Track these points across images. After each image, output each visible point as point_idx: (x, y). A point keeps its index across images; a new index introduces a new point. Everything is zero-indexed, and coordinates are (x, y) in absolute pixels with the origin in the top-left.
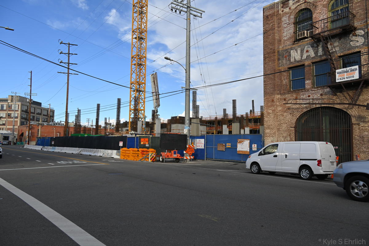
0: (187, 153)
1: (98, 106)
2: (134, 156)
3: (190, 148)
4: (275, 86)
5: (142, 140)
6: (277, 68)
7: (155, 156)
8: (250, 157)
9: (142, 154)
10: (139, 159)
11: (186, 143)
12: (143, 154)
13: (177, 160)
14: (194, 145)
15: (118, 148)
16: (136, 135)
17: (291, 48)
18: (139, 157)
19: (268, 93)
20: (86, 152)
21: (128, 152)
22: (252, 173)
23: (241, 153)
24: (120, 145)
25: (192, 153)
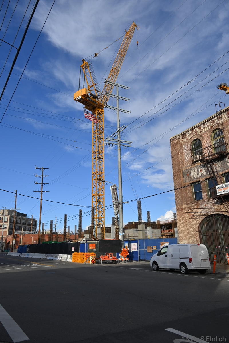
0: (122, 255)
1: (66, 216)
2: (81, 259)
3: (124, 251)
4: (182, 198)
5: (90, 245)
6: (183, 184)
7: (94, 259)
10: (84, 261)
11: (121, 246)
12: (87, 257)
13: (114, 261)
14: (130, 249)
15: (70, 253)
17: (191, 168)
19: (179, 204)
20: (50, 257)
21: (78, 256)
22: (154, 270)
24: (72, 250)
25: (126, 255)
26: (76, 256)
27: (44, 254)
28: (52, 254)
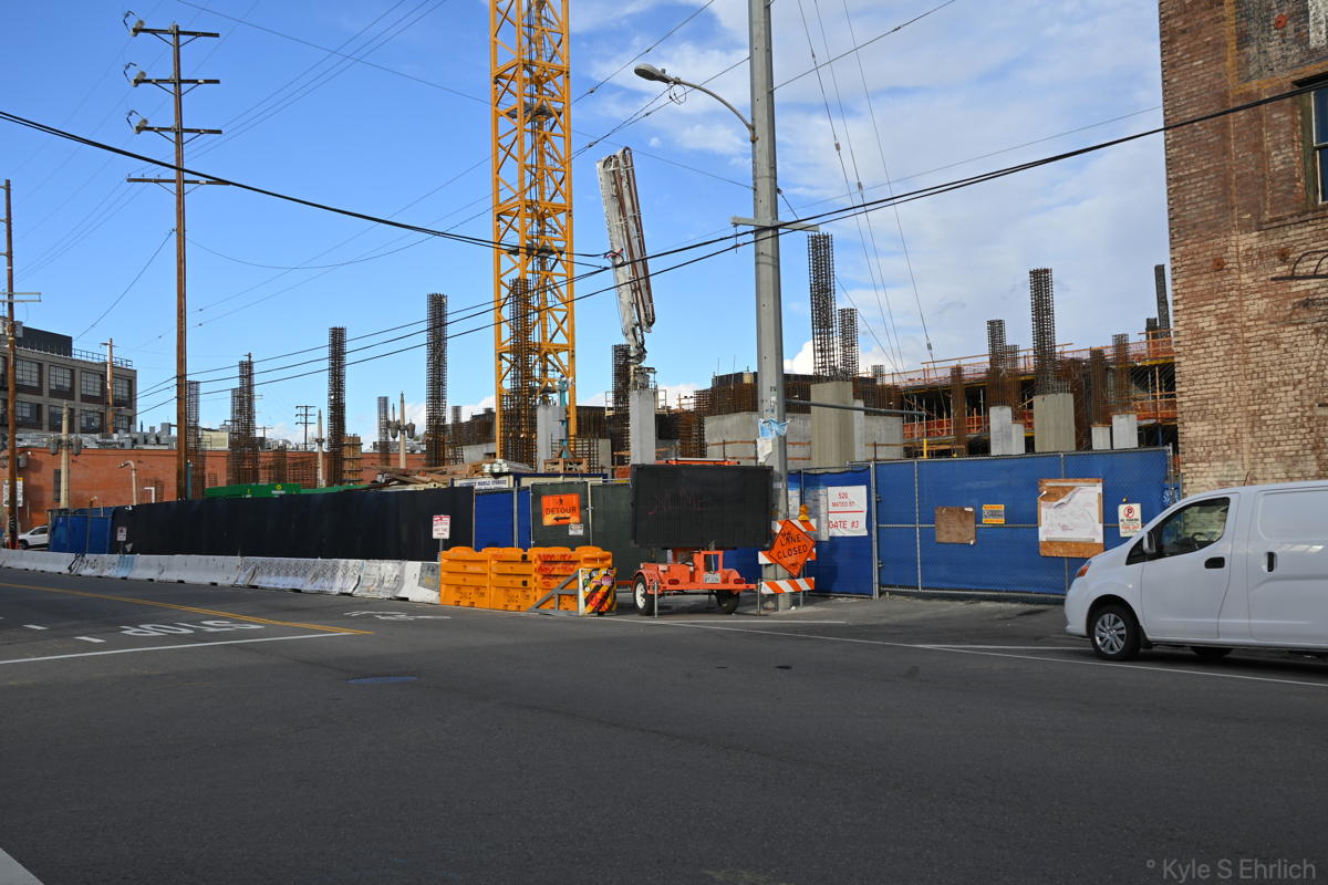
0: (776, 562)
1: (338, 337)
2: (507, 589)
3: (787, 535)
4: (1226, 185)
5: (548, 501)
6: (1234, 87)
7: (606, 584)
8: (1082, 573)
9: (545, 576)
10: (532, 603)
11: (768, 509)
12: (549, 576)
13: (725, 601)
14: (813, 522)
15: (425, 550)
16: (518, 477)
18: (529, 592)
19: (1195, 226)
20: (278, 574)
21: (477, 568)
22: (1099, 655)
23: (1060, 552)
24: (435, 535)
25: (801, 562)
26: (471, 568)
27: (237, 560)
28: (294, 560)
